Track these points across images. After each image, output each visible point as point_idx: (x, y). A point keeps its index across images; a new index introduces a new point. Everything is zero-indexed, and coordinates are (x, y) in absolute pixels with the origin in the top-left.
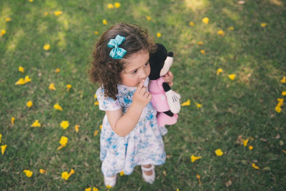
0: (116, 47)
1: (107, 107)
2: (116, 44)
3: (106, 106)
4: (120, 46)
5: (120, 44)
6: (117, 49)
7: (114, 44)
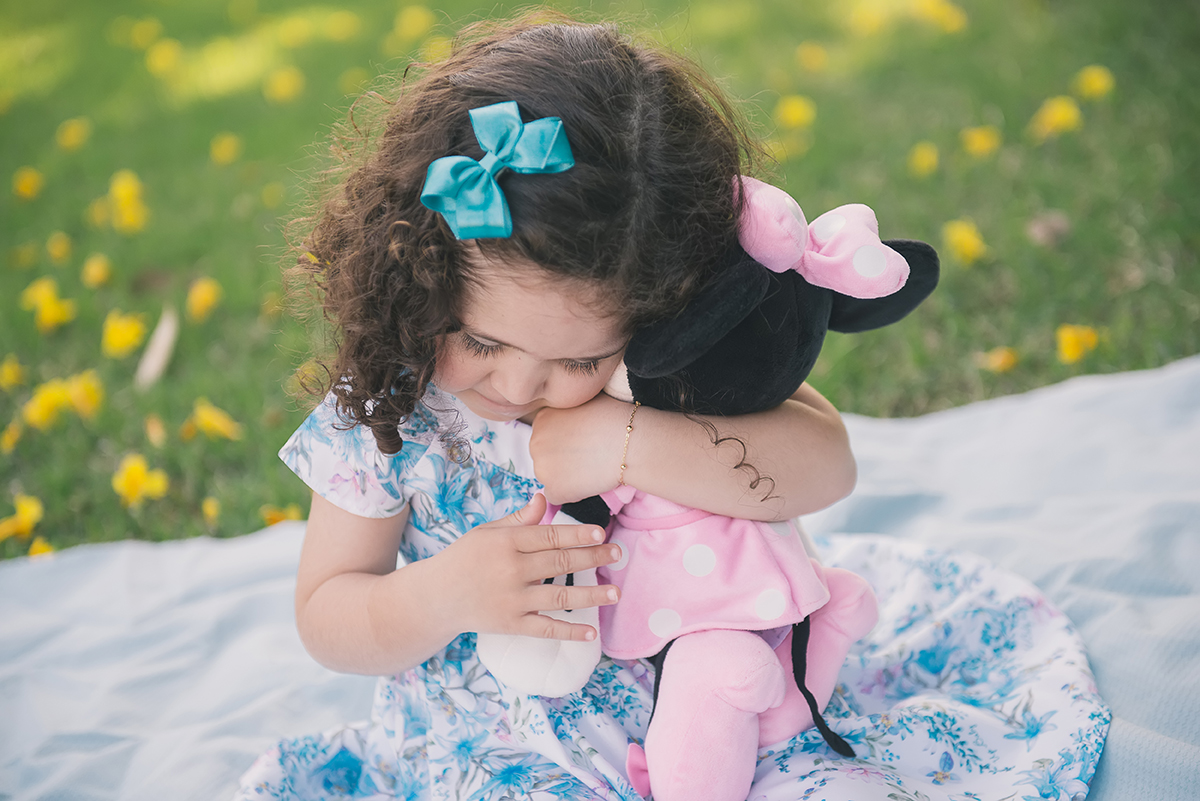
0: (488, 163)
1: (306, 456)
2: (505, 152)
3: (306, 445)
4: (506, 178)
5: (520, 169)
6: (484, 179)
7: (496, 142)
